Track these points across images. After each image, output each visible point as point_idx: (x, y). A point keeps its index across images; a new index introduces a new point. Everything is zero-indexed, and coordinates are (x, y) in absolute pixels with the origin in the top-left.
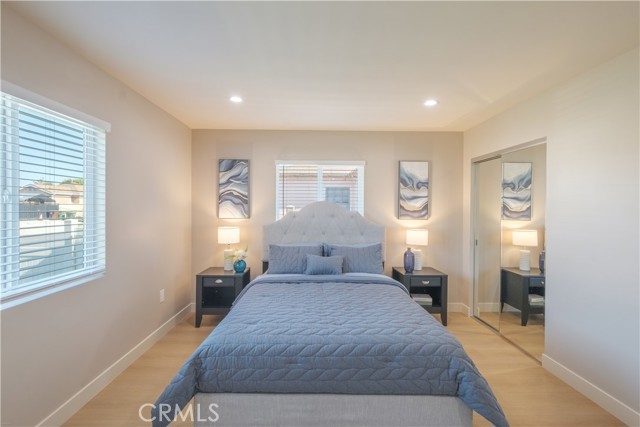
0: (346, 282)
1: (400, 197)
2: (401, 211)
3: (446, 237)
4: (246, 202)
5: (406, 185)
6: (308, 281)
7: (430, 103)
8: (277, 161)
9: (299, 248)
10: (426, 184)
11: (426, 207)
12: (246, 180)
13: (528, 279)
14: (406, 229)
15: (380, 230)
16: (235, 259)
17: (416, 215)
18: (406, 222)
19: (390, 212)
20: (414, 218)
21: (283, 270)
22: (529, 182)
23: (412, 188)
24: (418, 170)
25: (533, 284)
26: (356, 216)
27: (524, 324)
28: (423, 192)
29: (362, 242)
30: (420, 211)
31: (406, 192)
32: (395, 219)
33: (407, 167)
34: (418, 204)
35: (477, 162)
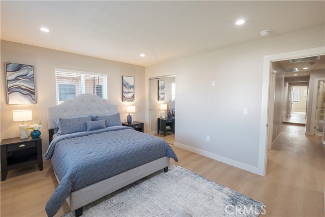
0: (111, 131)
1: (123, 92)
2: (123, 98)
3: (140, 109)
4: (33, 93)
5: (125, 87)
6: (92, 134)
7: (143, 55)
8: (55, 69)
9: (79, 118)
10: (133, 87)
11: (133, 96)
12: (32, 79)
13: (166, 120)
14: (126, 106)
15: (116, 107)
16: (31, 130)
17: (130, 100)
18: (126, 103)
19: (119, 98)
20: (129, 101)
21: (73, 131)
22: (164, 88)
23: (128, 88)
24: (129, 80)
25: (167, 122)
26: (104, 101)
27: (165, 136)
28: (132, 90)
29: (108, 113)
30: (131, 98)
31: (125, 90)
32: (121, 102)
33: (126, 79)
34: (130, 95)
35: (150, 79)
